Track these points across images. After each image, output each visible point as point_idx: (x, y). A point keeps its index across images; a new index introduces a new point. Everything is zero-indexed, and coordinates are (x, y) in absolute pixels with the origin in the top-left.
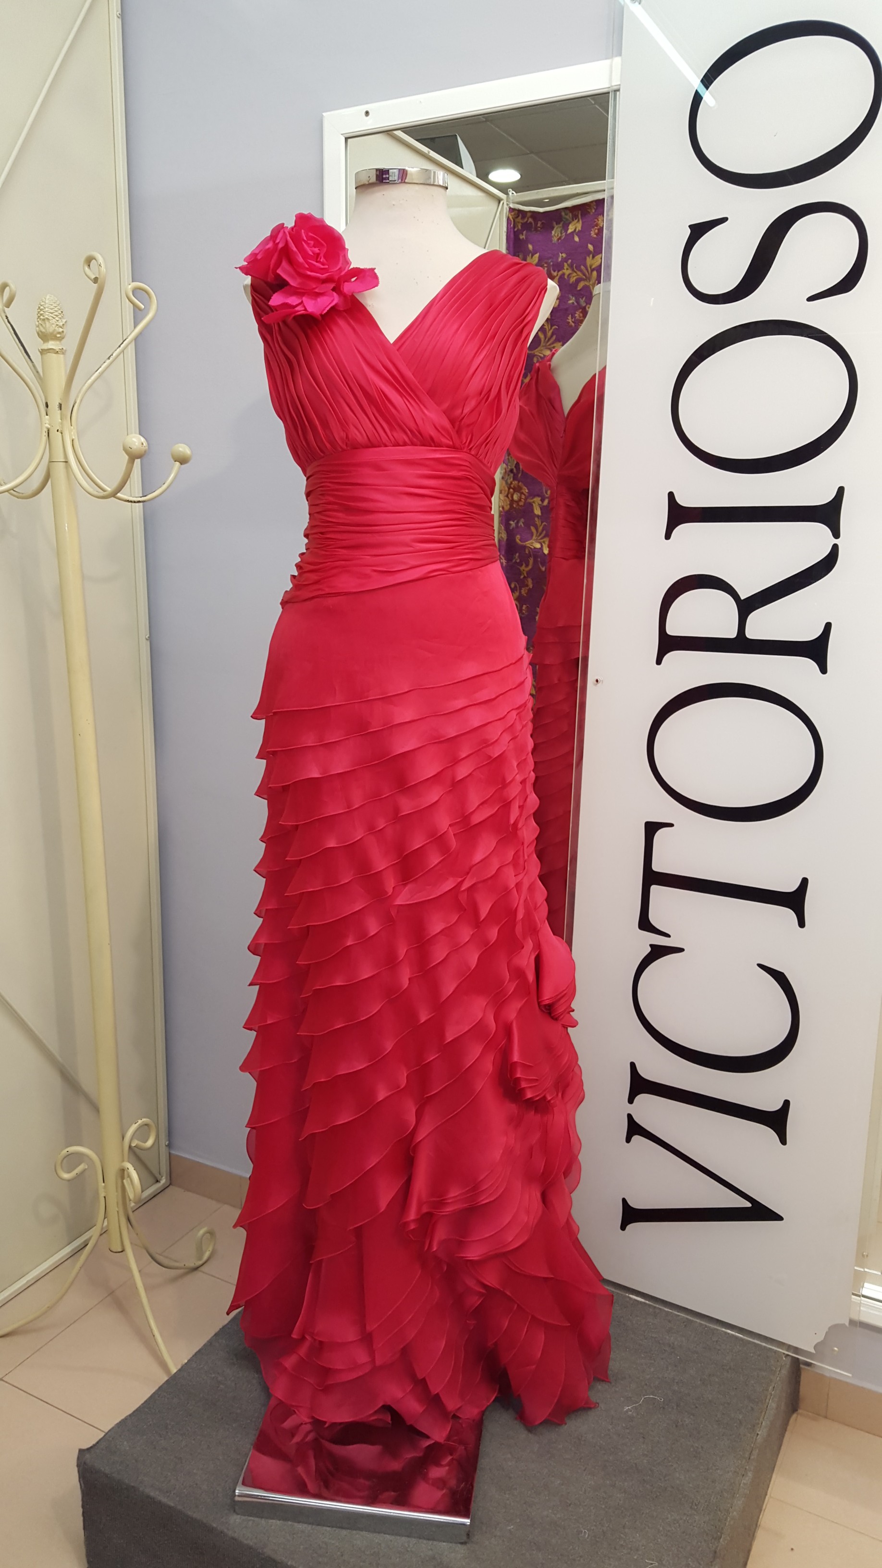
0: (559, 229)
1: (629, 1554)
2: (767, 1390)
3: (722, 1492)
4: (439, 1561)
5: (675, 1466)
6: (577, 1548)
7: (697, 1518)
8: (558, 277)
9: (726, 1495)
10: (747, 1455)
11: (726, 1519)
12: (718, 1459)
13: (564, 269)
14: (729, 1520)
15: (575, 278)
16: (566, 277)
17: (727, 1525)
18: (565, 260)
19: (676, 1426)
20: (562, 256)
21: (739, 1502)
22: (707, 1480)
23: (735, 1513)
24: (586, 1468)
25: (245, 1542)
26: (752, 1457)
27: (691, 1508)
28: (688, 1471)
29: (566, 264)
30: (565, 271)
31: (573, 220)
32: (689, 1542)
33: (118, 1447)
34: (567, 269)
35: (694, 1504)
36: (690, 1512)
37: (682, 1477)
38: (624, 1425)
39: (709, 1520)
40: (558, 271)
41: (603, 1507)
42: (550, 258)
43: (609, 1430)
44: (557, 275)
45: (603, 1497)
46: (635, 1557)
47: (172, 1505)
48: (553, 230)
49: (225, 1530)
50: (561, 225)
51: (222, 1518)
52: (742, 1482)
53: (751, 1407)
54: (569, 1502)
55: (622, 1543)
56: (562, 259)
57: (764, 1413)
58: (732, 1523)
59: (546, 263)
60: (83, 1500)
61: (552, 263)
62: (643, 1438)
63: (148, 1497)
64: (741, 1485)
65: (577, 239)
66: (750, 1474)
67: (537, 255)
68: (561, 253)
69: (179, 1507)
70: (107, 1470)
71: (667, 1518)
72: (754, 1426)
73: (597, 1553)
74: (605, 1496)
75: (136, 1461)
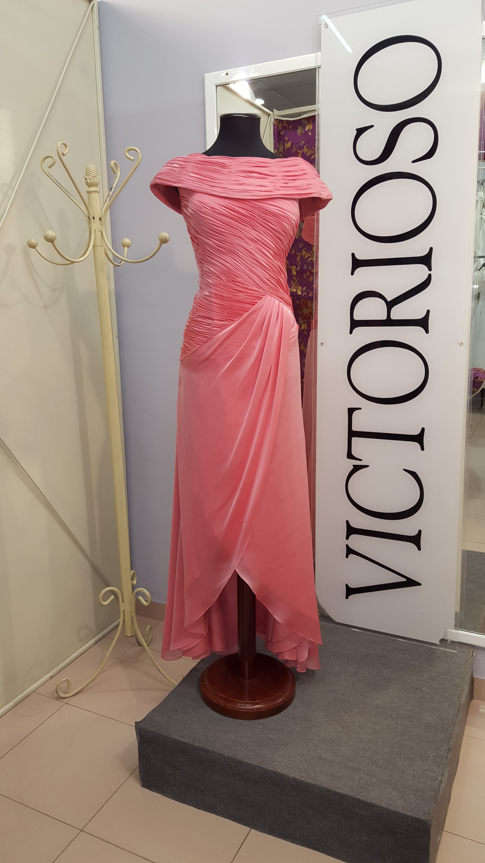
0: (301, 129)
1: (409, 750)
2: (463, 682)
3: (449, 724)
4: (320, 758)
5: (424, 714)
6: (384, 749)
7: (438, 734)
8: (301, 154)
9: (450, 725)
10: (458, 708)
11: (452, 735)
12: (444, 710)
13: (304, 149)
14: (453, 735)
15: (310, 154)
16: (305, 153)
17: (453, 737)
18: (304, 144)
19: (422, 698)
20: (303, 143)
21: (457, 728)
22: (441, 719)
23: (456, 732)
24: (382, 717)
25: (226, 755)
26: (460, 709)
27: (435, 731)
28: (431, 716)
29: (305, 146)
30: (304, 150)
31: (308, 124)
32: (437, 744)
33: (155, 720)
34: (306, 149)
35: (436, 729)
36: (435, 732)
37: (429, 719)
38: (397, 699)
39: (444, 735)
40: (301, 150)
41: (393, 732)
42: (297, 144)
43: (390, 702)
44: (301, 152)
45: (393, 729)
46: (412, 751)
47: (187, 742)
48: (297, 130)
49: (215, 751)
50: (302, 127)
51: (213, 746)
52: (457, 719)
53: (457, 689)
54: (377, 731)
55: (405, 746)
56: (303, 144)
57: (462, 692)
58: (455, 736)
59: (295, 146)
60: (139, 747)
61: (298, 146)
62: (407, 704)
63: (174, 740)
64: (457, 721)
65: (310, 134)
66: (460, 716)
67: (290, 142)
68: (302, 141)
69: (191, 743)
70: (152, 730)
71: (424, 735)
72: (459, 696)
73: (394, 750)
74: (393, 728)
75: (165, 725)
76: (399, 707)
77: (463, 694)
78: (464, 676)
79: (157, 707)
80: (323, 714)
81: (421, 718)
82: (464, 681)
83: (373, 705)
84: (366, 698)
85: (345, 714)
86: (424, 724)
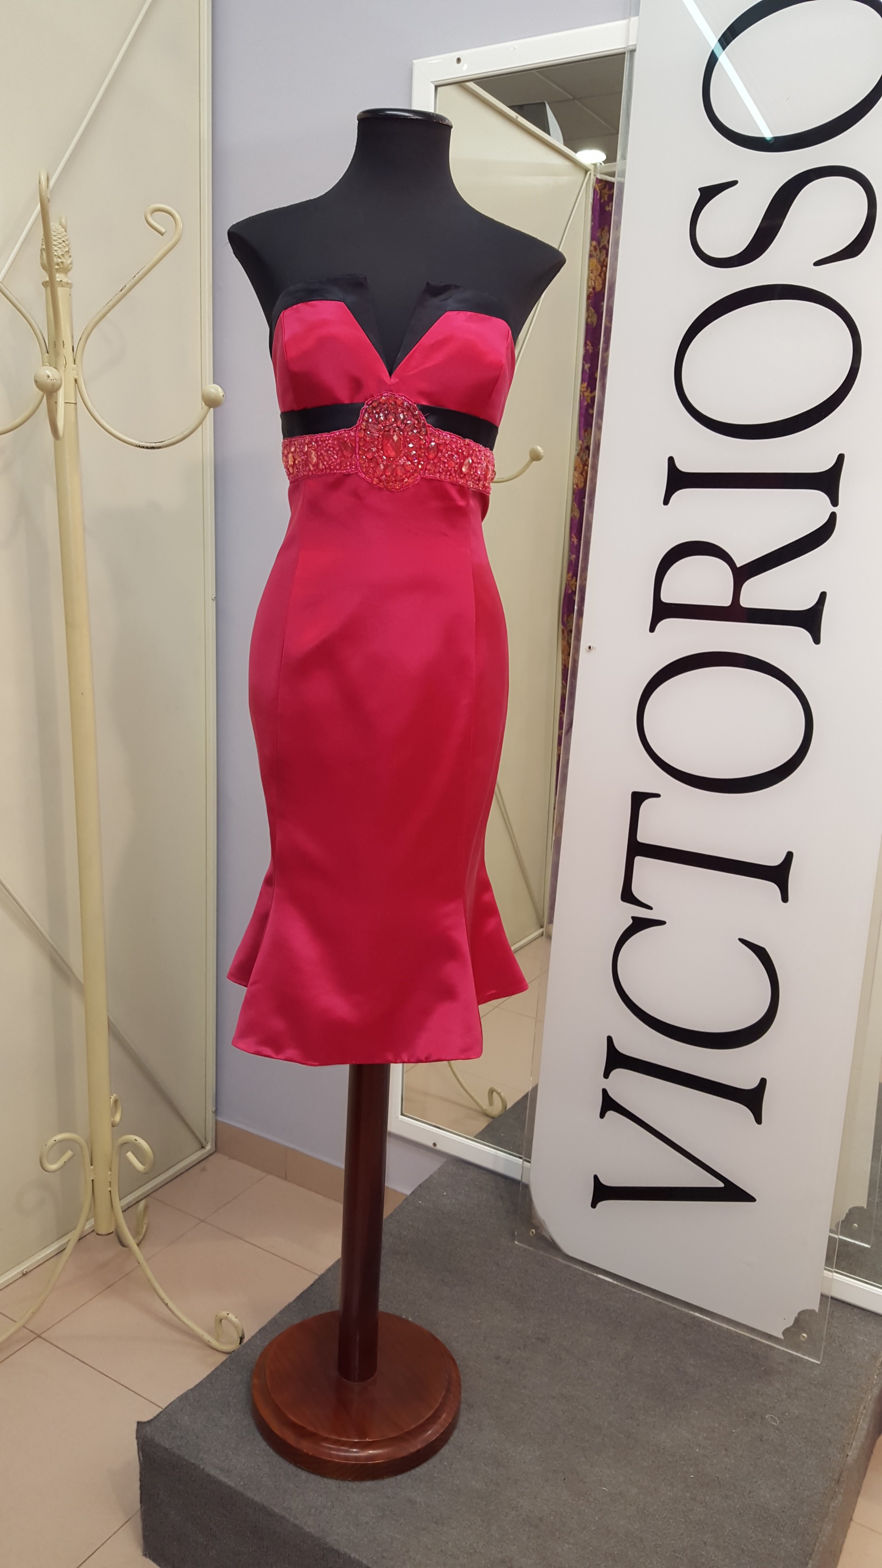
2: (858, 1409)
3: (810, 1514)
4: (509, 1565)
5: (759, 1482)
7: (783, 1540)
9: (814, 1518)
10: (836, 1476)
11: (815, 1545)
12: (806, 1478)
14: (817, 1545)
17: (816, 1549)
19: (761, 1440)
21: (828, 1527)
22: (794, 1500)
23: (824, 1538)
24: (665, 1479)
25: (308, 1530)
26: (842, 1479)
28: (773, 1489)
33: (178, 1423)
35: (780, 1524)
37: (768, 1496)
38: (705, 1435)
41: (683, 1520)
43: (689, 1440)
45: (683, 1511)
47: (233, 1485)
49: (287, 1516)
51: (284, 1503)
52: (831, 1505)
53: (842, 1426)
54: (648, 1513)
57: (853, 1433)
58: (821, 1548)
60: (141, 1473)
62: (726, 1450)
63: (208, 1475)
64: (831, 1508)
66: (840, 1497)
69: (240, 1489)
70: (167, 1446)
71: (751, 1538)
72: (844, 1446)
75: (197, 1437)
76: (707, 1457)
77: (854, 1439)
78: (862, 1396)
79: (192, 1390)
80: (537, 1453)
81: (749, 1493)
82: (862, 1407)
83: (651, 1443)
84: (638, 1425)
85: (584, 1460)
86: (755, 1508)
